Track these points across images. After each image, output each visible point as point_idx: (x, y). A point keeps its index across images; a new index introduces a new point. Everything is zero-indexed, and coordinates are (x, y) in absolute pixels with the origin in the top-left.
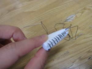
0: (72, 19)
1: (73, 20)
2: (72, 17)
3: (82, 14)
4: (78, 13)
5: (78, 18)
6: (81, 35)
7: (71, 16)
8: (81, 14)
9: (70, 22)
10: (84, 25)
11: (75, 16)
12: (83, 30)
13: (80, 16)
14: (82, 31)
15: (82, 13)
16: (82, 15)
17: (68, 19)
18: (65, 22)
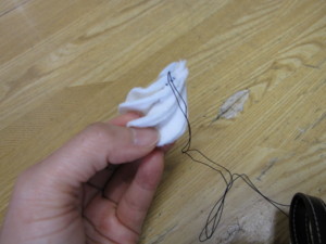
0: (239, 106)
1: (242, 113)
2: (238, 101)
3: (268, 86)
4: (255, 84)
5: (257, 102)
6: (272, 164)
7: (235, 98)
8: (264, 85)
9: (233, 119)
10: (277, 129)
11: (246, 97)
12: (276, 146)
13: (263, 95)
14: (273, 150)
15: (269, 81)
16: (270, 89)
17: (225, 107)
18: (218, 122)
